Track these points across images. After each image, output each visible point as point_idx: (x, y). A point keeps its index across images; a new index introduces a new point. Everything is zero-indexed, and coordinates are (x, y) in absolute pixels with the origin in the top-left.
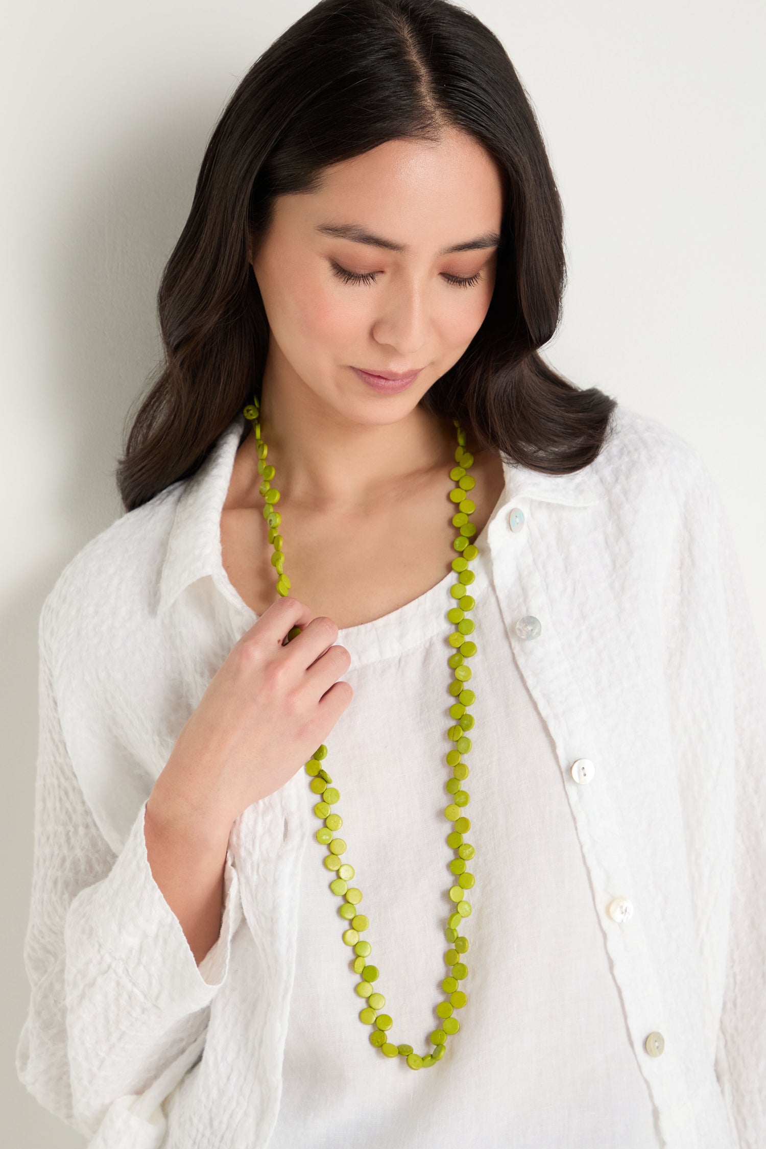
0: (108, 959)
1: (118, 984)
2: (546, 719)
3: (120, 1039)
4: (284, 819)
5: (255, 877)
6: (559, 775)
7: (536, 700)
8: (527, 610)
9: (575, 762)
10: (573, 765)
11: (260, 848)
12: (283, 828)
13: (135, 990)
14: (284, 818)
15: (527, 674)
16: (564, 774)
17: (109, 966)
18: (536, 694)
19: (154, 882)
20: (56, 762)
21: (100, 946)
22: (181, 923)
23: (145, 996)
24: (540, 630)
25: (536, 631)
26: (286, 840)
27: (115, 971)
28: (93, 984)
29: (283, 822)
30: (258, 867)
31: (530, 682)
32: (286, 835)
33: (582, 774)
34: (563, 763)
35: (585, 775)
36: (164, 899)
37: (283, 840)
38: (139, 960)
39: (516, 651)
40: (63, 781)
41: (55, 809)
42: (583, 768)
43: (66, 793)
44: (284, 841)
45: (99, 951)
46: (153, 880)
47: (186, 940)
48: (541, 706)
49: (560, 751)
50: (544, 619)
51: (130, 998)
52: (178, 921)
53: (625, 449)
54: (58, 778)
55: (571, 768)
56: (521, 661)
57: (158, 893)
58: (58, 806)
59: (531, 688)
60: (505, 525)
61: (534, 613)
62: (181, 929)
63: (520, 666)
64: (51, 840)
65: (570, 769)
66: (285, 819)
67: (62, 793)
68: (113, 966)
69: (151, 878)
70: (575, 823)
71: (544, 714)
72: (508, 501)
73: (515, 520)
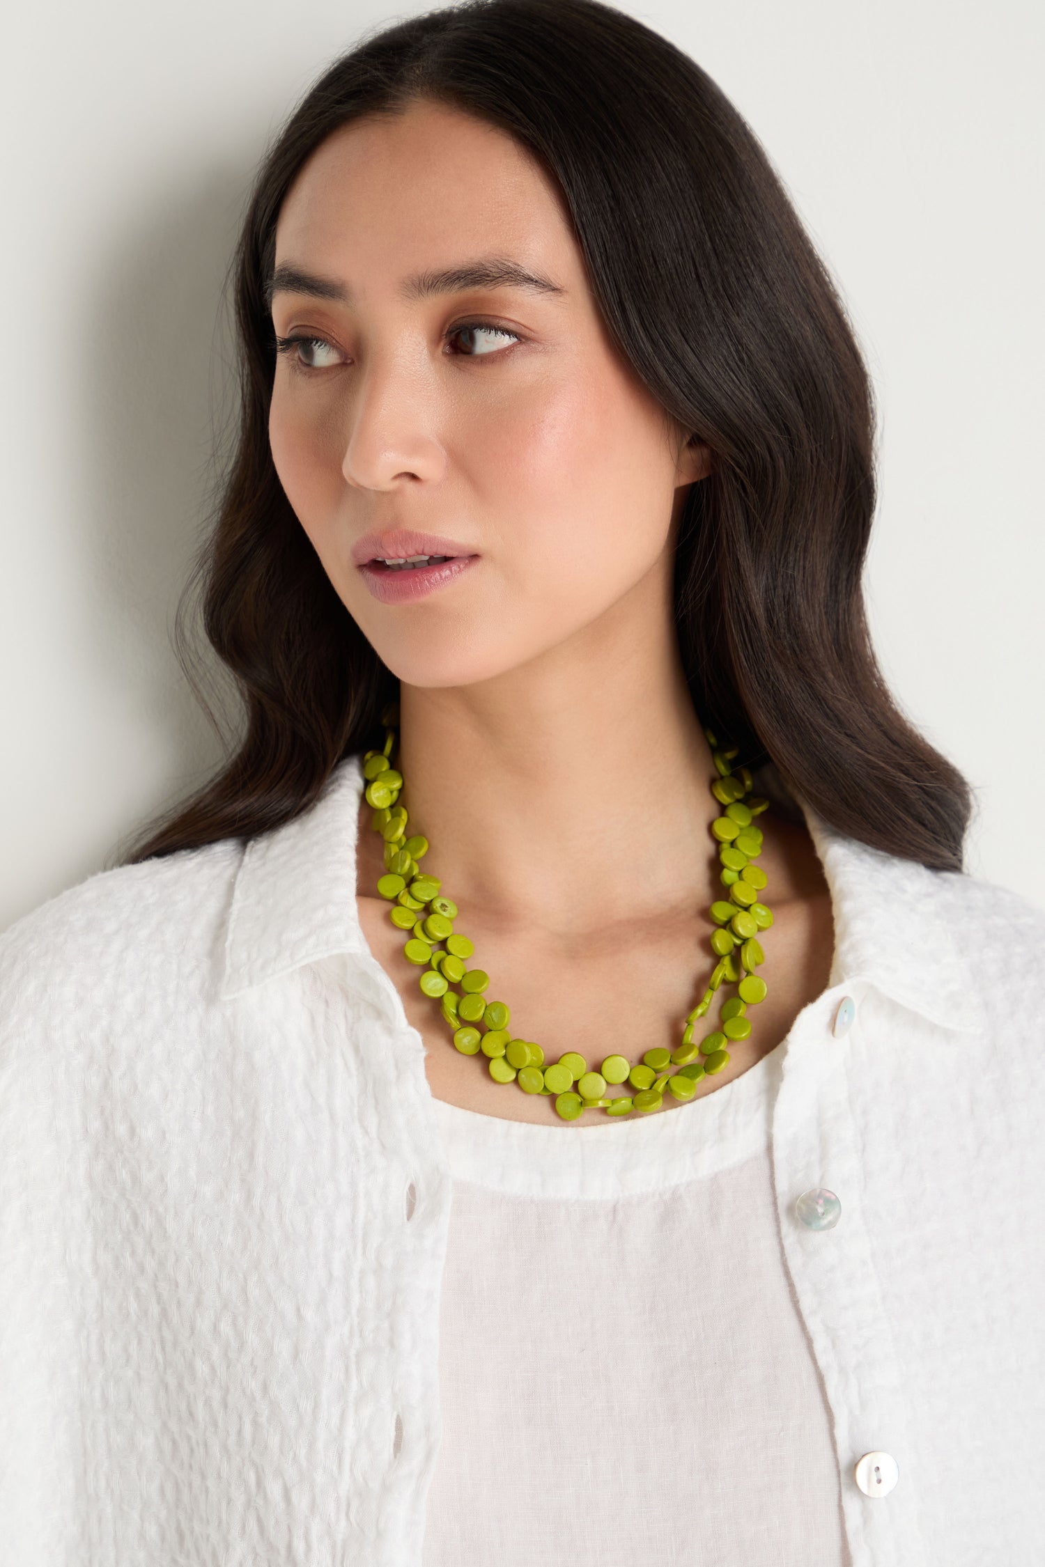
2: (824, 1372)
4: (395, 1417)
5: (343, 1523)
6: (834, 1473)
7: (811, 1334)
8: (822, 1178)
9: (863, 1456)
10: (861, 1459)
11: (351, 1470)
12: (393, 1433)
14: (395, 1413)
15: (801, 1287)
16: (842, 1475)
18: (814, 1325)
24: (837, 1218)
25: (830, 1217)
26: (398, 1455)
29: (394, 1422)
30: (349, 1505)
31: (806, 1303)
32: (398, 1446)
33: (874, 1479)
34: (844, 1457)
35: (879, 1481)
37: (392, 1457)
39: (787, 1243)
42: (878, 1468)
44: (395, 1457)
48: (820, 1345)
49: (841, 1433)
50: (850, 1201)
55: (856, 1465)
56: (795, 1263)
59: (805, 1312)
60: (826, 1018)
61: (834, 1187)
63: (793, 1272)
65: (853, 1466)
66: (398, 1416)
71: (822, 1362)
72: (841, 981)
73: (843, 1018)
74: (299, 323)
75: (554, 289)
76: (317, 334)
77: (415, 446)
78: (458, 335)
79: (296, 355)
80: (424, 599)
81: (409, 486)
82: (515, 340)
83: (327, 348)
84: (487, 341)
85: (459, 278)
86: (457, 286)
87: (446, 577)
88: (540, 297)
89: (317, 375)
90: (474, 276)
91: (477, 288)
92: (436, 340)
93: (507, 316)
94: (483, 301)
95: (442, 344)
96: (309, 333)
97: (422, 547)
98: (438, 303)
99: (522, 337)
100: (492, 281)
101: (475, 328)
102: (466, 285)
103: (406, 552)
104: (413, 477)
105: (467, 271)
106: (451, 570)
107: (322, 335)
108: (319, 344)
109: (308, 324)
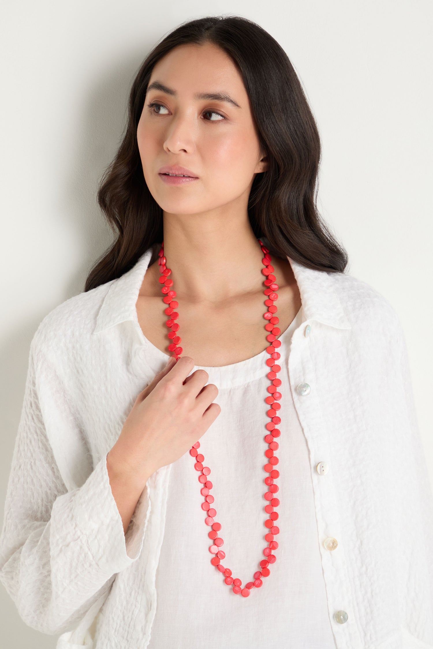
0: (79, 533)
1: (81, 547)
2: (307, 440)
3: (76, 577)
6: (310, 468)
7: (303, 427)
8: (304, 380)
9: (319, 463)
13: (89, 553)
15: (299, 413)
16: (312, 469)
17: (79, 537)
18: (304, 424)
19: (113, 496)
20: (26, 424)
21: (76, 525)
22: (122, 520)
23: (93, 557)
24: (310, 392)
25: (307, 392)
27: (81, 540)
28: (68, 545)
31: (301, 418)
34: (313, 464)
35: (323, 470)
36: (116, 506)
38: (96, 537)
39: (295, 400)
40: (29, 434)
41: (24, 450)
42: (323, 467)
43: (31, 442)
45: (75, 528)
46: (112, 495)
47: (123, 530)
48: (305, 431)
49: (312, 456)
51: (85, 557)
52: (121, 519)
53: (363, 305)
54: (27, 433)
55: (317, 466)
56: (297, 405)
57: (114, 503)
58: (26, 448)
59: (301, 421)
60: (303, 332)
61: (307, 382)
62: (122, 524)
63: (297, 408)
64: (22, 467)
67: (28, 441)
68: (81, 537)
69: (111, 494)
70: (314, 495)
71: (306, 436)
72: (306, 320)
73: (307, 331)
74: (156, 100)
75: (238, 106)
76: (162, 104)
77: (188, 142)
78: (206, 114)
79: (153, 109)
80: (179, 186)
81: (183, 153)
82: (223, 118)
83: (165, 108)
84: (215, 116)
85: (212, 97)
86: (210, 99)
87: (187, 181)
88: (233, 107)
89: (160, 116)
90: (216, 97)
91: (216, 100)
92: (200, 114)
93: (222, 110)
94: (217, 105)
95: (201, 115)
96: (160, 103)
97: (183, 172)
98: (203, 103)
99: (225, 118)
100: (221, 99)
101: (213, 113)
102: (214, 99)
103: (178, 173)
104: (185, 151)
105: (215, 95)
106: (189, 180)
107: (164, 105)
108: (163, 107)
109: (160, 101)
